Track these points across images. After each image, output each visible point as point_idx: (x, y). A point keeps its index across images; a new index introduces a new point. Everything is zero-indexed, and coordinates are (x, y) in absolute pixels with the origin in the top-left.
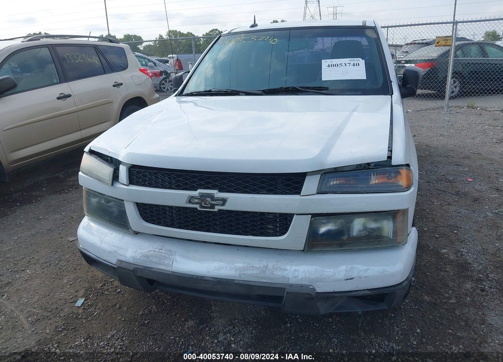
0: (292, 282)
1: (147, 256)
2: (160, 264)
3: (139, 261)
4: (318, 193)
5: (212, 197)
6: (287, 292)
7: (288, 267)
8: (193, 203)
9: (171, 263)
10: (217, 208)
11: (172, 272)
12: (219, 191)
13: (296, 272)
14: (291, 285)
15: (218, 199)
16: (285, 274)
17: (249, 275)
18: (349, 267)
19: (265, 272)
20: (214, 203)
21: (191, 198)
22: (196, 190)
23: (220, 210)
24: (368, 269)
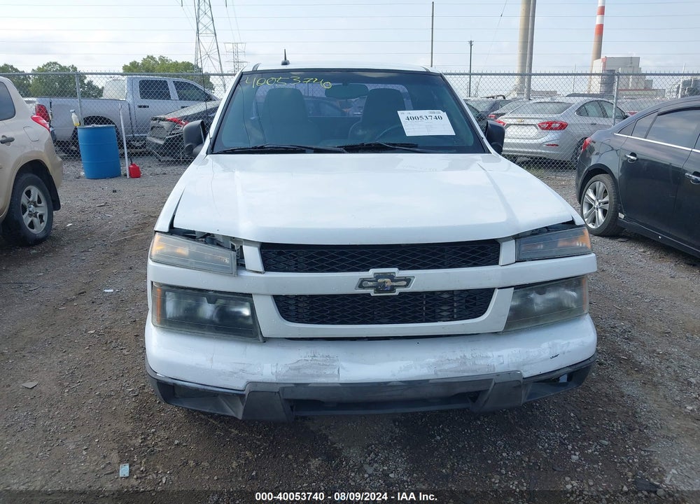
0: (499, 369)
1: (298, 369)
2: (318, 376)
3: (286, 377)
4: (516, 262)
5: (391, 277)
6: (495, 384)
7: (490, 354)
8: (364, 288)
9: (336, 372)
10: (398, 291)
11: (340, 384)
12: (400, 269)
13: (501, 358)
14: (498, 375)
15: (400, 279)
16: (489, 362)
17: (446, 371)
18: (550, 343)
19: (465, 363)
20: (394, 284)
21: (362, 281)
22: (368, 270)
23: (400, 293)
24: (569, 343)
